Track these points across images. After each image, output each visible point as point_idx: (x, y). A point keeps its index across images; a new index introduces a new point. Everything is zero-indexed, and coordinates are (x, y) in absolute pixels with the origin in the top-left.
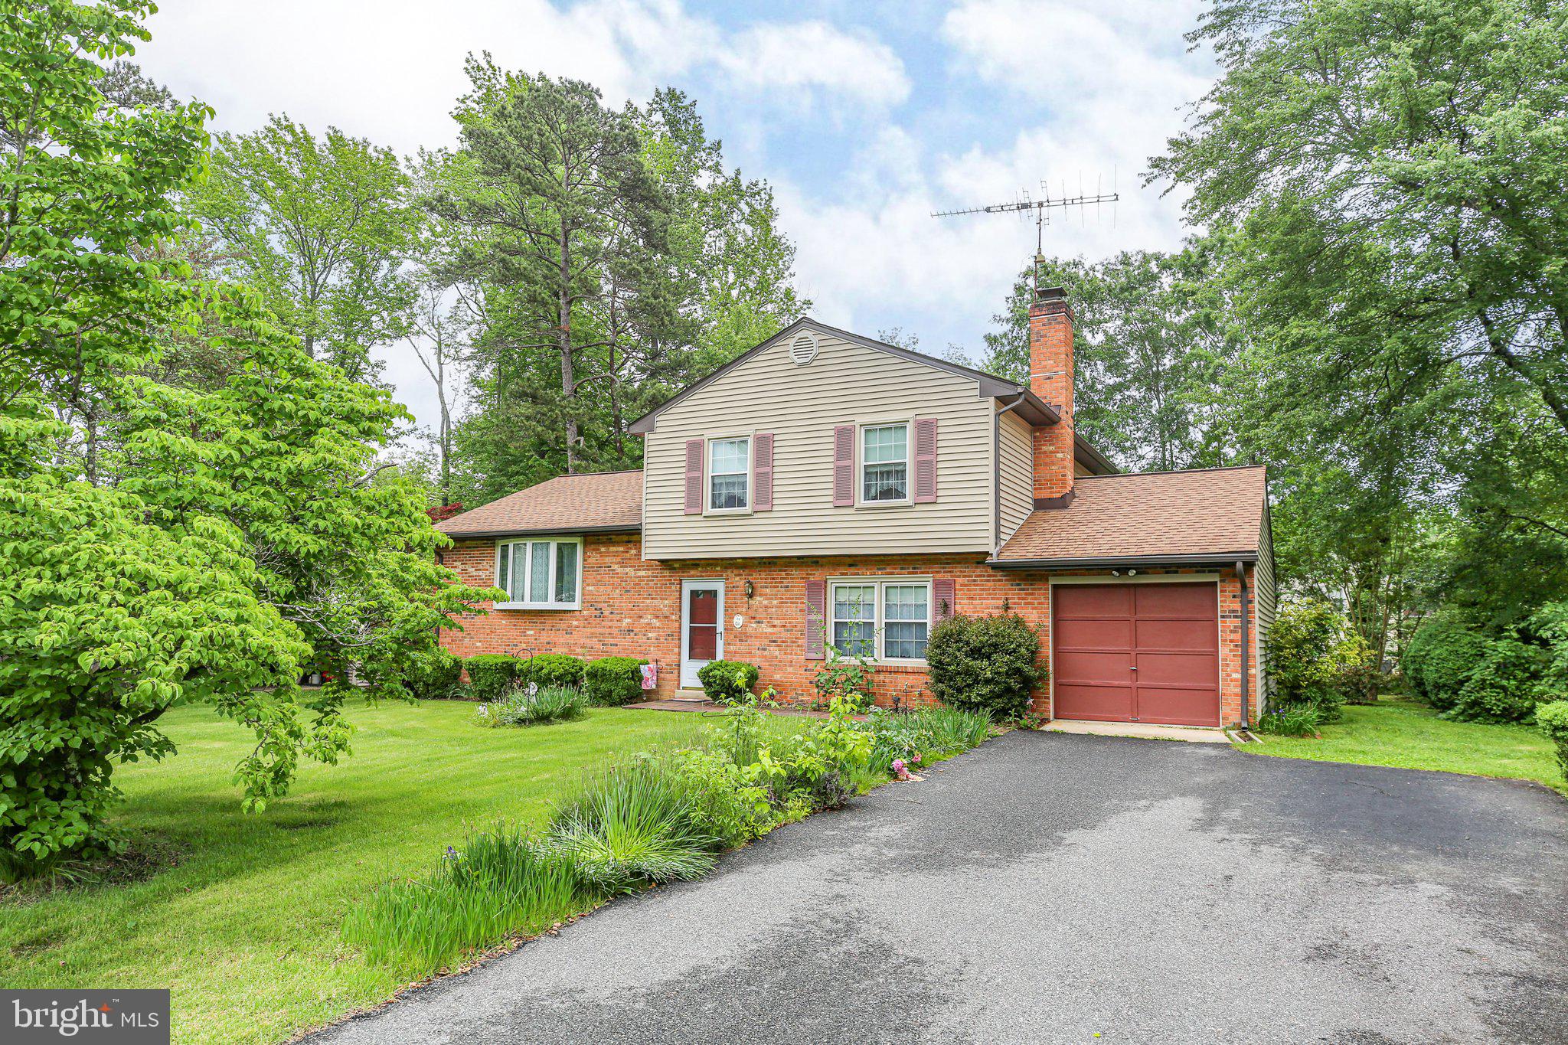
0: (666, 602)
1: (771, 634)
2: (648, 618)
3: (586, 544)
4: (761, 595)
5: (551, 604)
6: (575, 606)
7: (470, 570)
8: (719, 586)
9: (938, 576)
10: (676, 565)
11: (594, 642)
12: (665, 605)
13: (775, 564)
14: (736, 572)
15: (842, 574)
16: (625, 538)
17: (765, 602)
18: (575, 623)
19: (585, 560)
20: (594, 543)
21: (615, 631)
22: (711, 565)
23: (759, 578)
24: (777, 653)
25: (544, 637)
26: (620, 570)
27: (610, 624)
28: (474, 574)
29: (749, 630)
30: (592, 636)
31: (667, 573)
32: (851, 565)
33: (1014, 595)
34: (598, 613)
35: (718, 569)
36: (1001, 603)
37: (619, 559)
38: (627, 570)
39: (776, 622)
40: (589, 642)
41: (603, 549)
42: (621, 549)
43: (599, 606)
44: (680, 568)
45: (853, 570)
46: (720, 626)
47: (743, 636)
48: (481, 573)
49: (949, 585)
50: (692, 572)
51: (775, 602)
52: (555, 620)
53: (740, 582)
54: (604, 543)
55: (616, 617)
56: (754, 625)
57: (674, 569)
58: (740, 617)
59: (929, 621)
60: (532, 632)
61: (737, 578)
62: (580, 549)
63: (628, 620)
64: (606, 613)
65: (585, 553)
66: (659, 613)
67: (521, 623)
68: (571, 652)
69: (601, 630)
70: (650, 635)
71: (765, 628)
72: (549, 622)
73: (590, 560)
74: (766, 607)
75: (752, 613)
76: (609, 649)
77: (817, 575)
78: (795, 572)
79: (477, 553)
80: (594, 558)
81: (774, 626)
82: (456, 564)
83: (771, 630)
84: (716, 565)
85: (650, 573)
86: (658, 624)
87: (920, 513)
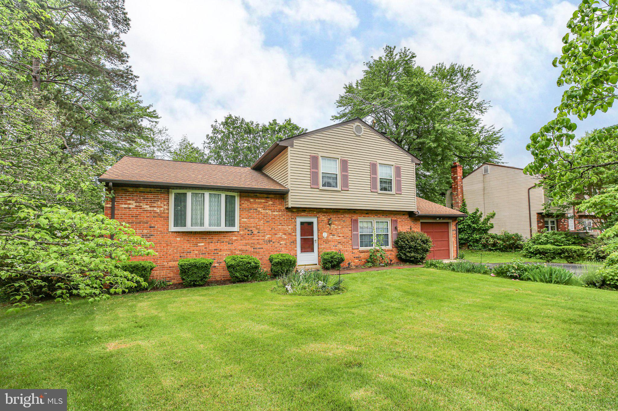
0: (290, 227)
1: (339, 240)
2: (280, 235)
3: (241, 197)
4: (334, 224)
5: (223, 228)
6: (236, 228)
7: (145, 206)
8: (314, 220)
9: (393, 219)
10: (295, 210)
11: (248, 248)
12: (289, 228)
13: (339, 212)
14: (323, 214)
15: (364, 217)
16: (265, 196)
17: (336, 227)
18: (234, 238)
19: (240, 205)
20: (246, 197)
21: (261, 242)
22: (312, 211)
23: (333, 217)
24: (341, 247)
25: (212, 247)
26: (263, 211)
27: (258, 238)
28: (149, 209)
29: (329, 238)
30: (246, 244)
31: (290, 214)
32: (367, 214)
33: (412, 224)
34: (250, 232)
35: (315, 213)
36: (409, 227)
37: (262, 206)
38: (267, 211)
39: (340, 235)
40: (244, 248)
41: (252, 200)
42: (264, 201)
43: (250, 229)
44: (296, 212)
45: (367, 215)
46: (315, 237)
47: (327, 241)
48: (155, 209)
49: (396, 221)
50: (303, 214)
51: (340, 227)
52: (221, 237)
53: (324, 218)
54: (252, 197)
55: (260, 234)
56: (331, 237)
57: (294, 212)
58: (326, 233)
59: (390, 233)
60: (203, 244)
61: (324, 217)
62: (237, 200)
63: (268, 236)
64: (255, 232)
65: (240, 201)
66: (286, 232)
67: (193, 239)
68: (232, 253)
69: (252, 241)
70: (281, 243)
71: (336, 238)
72: (216, 238)
73: (243, 205)
74: (336, 229)
75: (330, 231)
76: (258, 250)
77: (355, 217)
78: (347, 216)
79: (150, 196)
80: (246, 204)
81: (340, 237)
82: (128, 202)
83: (338, 238)
84: (314, 211)
85: (280, 213)
86: (285, 237)
87: (397, 197)
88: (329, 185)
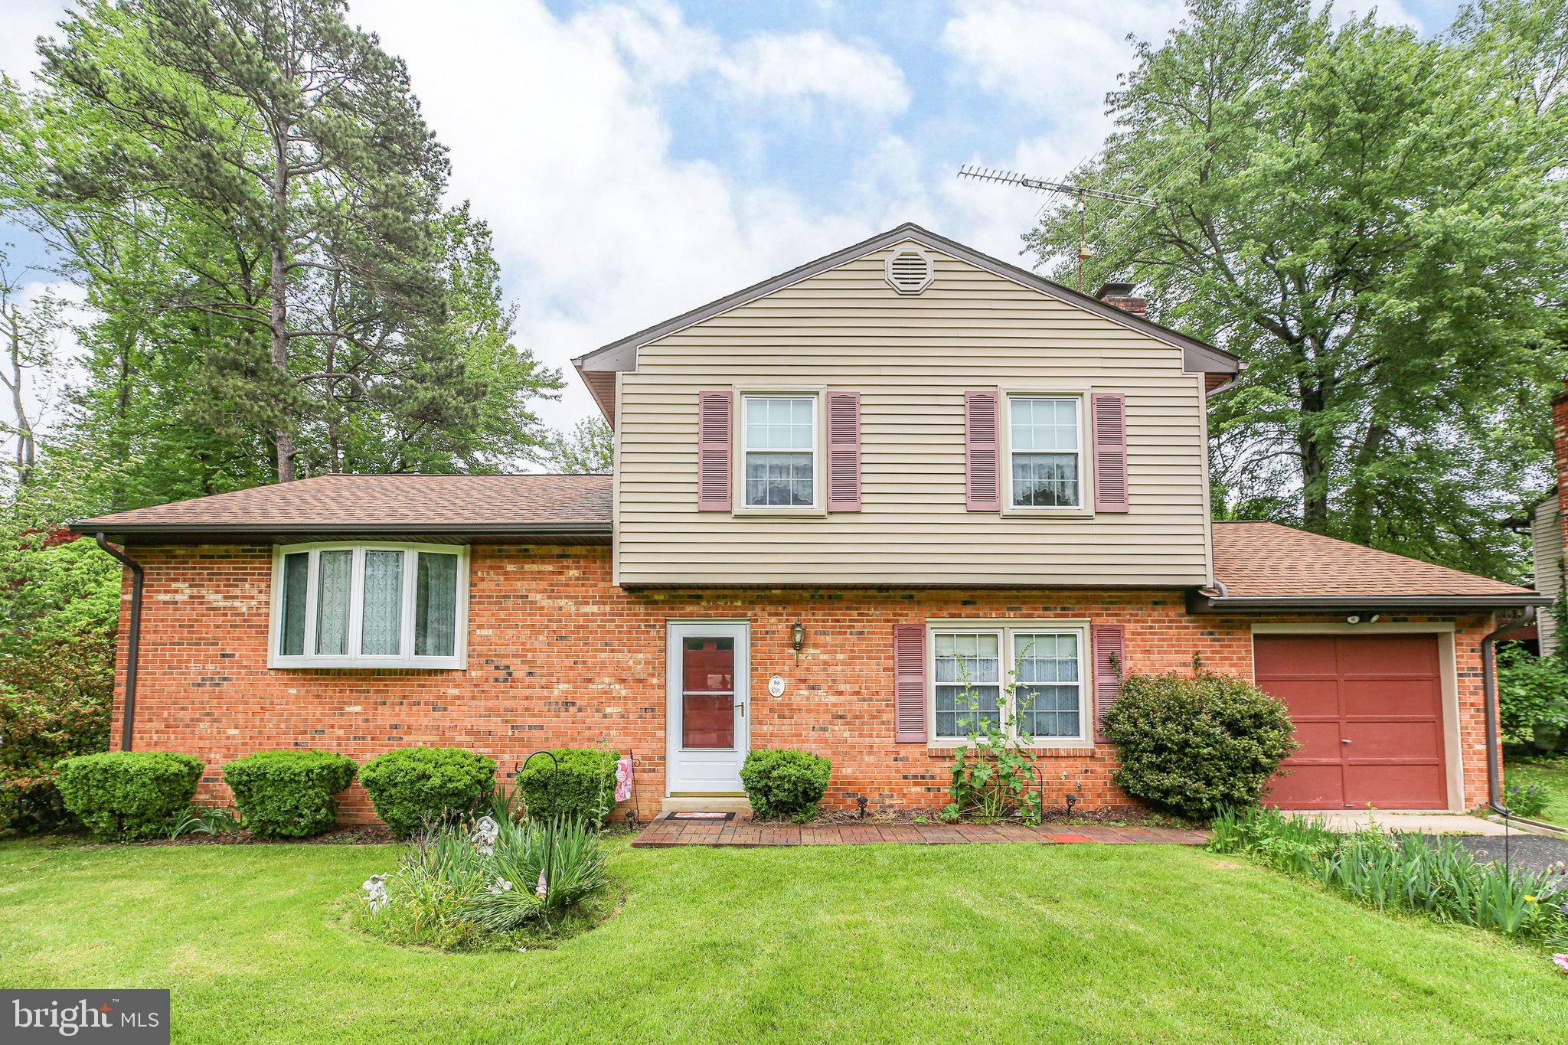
0: (640, 656)
1: (835, 705)
2: (604, 682)
3: (474, 557)
4: (815, 646)
5: (406, 658)
6: (456, 661)
7: (212, 597)
8: (739, 632)
9: (1098, 621)
10: (659, 596)
11: (495, 724)
12: (636, 661)
13: (840, 598)
14: (772, 609)
15: (952, 616)
16: (556, 550)
17: (824, 657)
18: (453, 692)
19: (472, 585)
20: (492, 557)
21: (538, 705)
22: (725, 597)
23: (814, 620)
24: (846, 734)
25: (385, 717)
26: (546, 603)
27: (528, 692)
28: (222, 604)
29: (796, 700)
30: (491, 712)
31: (641, 609)
32: (965, 603)
33: (1206, 646)
34: (502, 674)
35: (739, 604)
36: (1189, 658)
37: (544, 585)
38: (562, 602)
39: (842, 687)
40: (482, 724)
41: (510, 568)
42: (550, 568)
43: (504, 662)
44: (663, 602)
45: (969, 610)
46: (741, 692)
47: (785, 710)
48: (237, 603)
49: (1116, 632)
50: (689, 609)
51: (840, 657)
52: (412, 687)
53: (778, 625)
54: (509, 557)
55: (536, 681)
56: (805, 693)
57: (656, 602)
58: (779, 679)
59: (1084, 683)
60: (358, 709)
61: (773, 620)
62: (463, 567)
63: (563, 686)
64: (520, 673)
65: (473, 572)
66: (625, 675)
67: (332, 692)
68: (445, 741)
69: (507, 704)
70: (608, 710)
71: (823, 696)
72: (395, 691)
73: (483, 585)
74: (826, 663)
75: (800, 673)
76: (525, 734)
77: (910, 617)
78: (874, 612)
79: (227, 567)
80: (492, 581)
81: (841, 693)
82: (174, 586)
83: (833, 699)
84: (735, 598)
85: (608, 609)
86: (624, 693)
87: (1103, 530)
88: (781, 496)
